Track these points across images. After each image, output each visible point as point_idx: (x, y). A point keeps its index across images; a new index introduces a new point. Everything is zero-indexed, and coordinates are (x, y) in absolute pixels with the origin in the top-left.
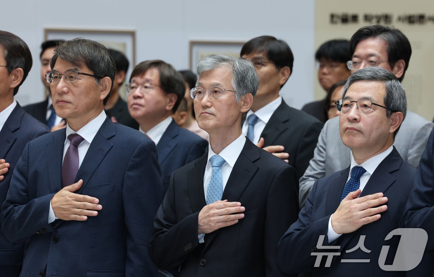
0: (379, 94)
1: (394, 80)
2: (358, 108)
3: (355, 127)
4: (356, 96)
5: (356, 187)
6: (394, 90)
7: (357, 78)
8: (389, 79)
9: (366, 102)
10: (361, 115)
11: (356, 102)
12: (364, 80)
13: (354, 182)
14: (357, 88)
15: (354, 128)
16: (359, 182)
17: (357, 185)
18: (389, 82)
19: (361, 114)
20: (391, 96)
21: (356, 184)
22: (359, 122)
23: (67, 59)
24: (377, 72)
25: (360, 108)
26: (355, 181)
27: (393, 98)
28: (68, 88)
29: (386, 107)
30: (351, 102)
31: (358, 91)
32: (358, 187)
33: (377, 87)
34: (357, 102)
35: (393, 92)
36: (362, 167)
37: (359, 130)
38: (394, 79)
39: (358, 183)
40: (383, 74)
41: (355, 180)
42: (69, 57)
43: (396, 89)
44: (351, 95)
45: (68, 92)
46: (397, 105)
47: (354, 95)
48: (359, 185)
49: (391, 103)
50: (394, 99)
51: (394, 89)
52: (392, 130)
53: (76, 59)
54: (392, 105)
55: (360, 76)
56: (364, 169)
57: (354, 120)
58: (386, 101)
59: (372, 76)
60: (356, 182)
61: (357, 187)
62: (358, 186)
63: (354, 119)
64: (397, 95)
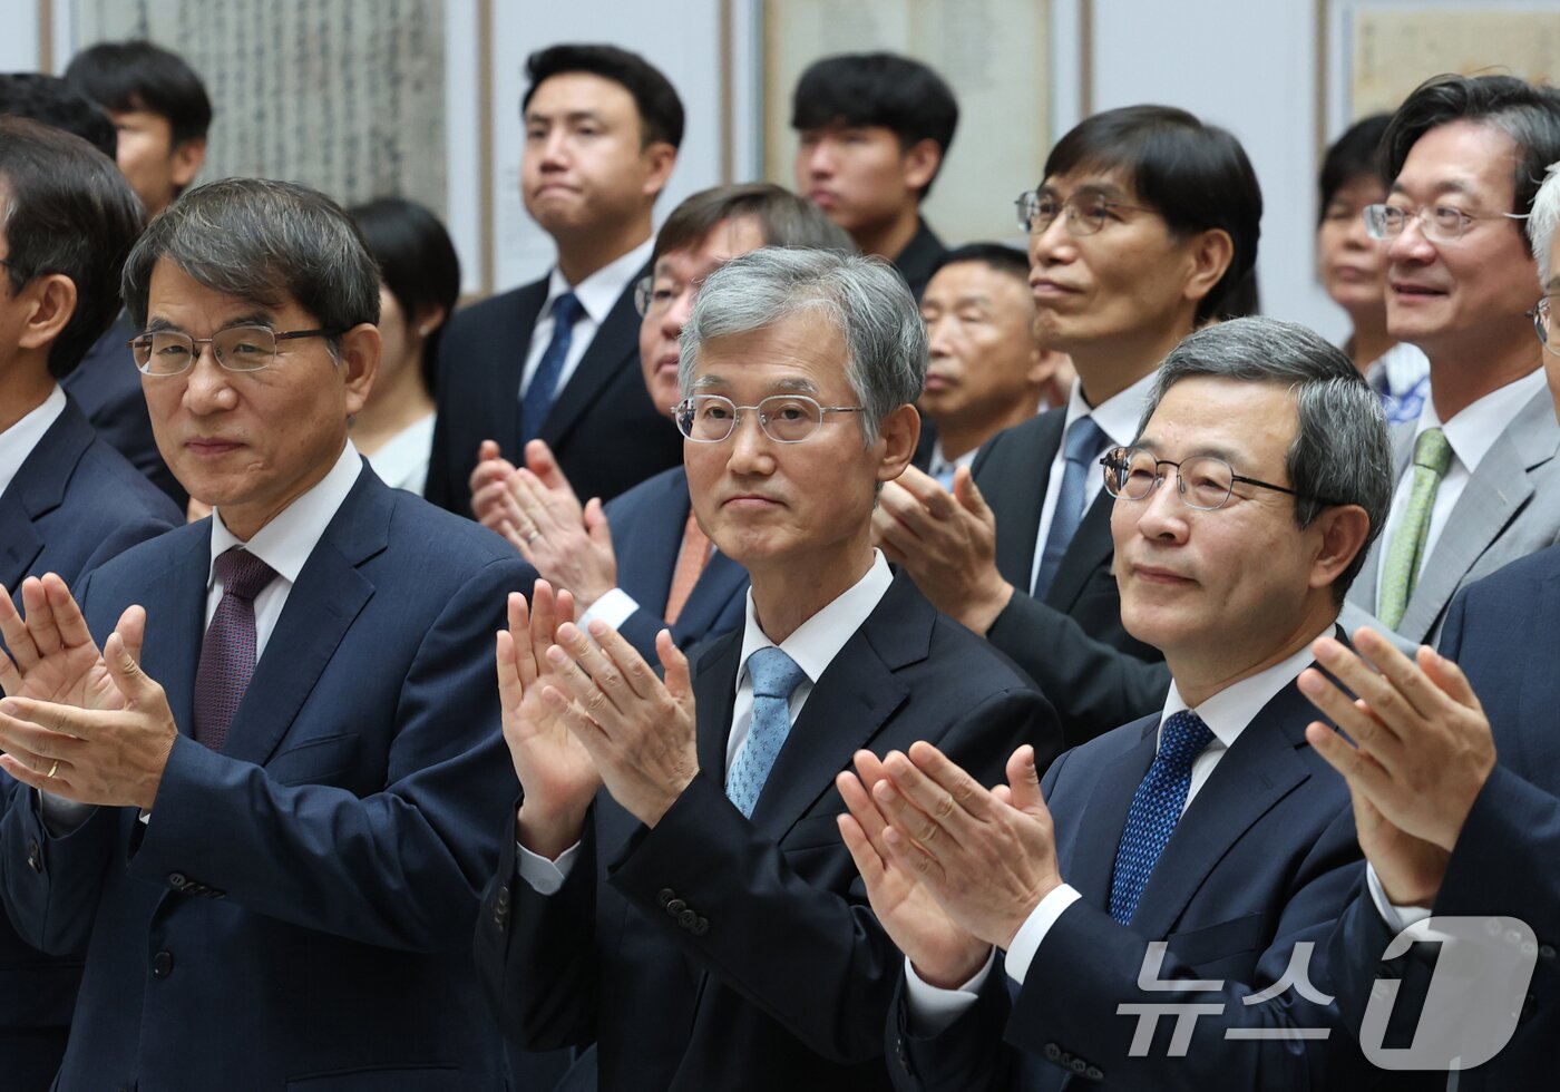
0: (1269, 436)
1: (1339, 382)
2: (1181, 490)
3: (1171, 567)
4: (1178, 438)
5: (1176, 796)
6: (1333, 420)
7: (1191, 366)
8: (1316, 378)
9: (1213, 469)
10: (1193, 518)
11: (1175, 464)
12: (1217, 376)
13: (1167, 778)
14: (1187, 409)
15: (1165, 569)
16: (1186, 779)
17: (1177, 790)
18: (1316, 390)
19: (1192, 515)
20: (1316, 447)
21: (1176, 784)
22: (1185, 542)
23: (227, 284)
24: (1272, 348)
25: (1191, 489)
26: (1170, 775)
27: (1323, 452)
28: (234, 389)
29: (1295, 489)
30: (1158, 463)
31: (1186, 418)
32: (1181, 799)
33: (1262, 406)
34: (1178, 466)
35: (1327, 431)
36: (1199, 719)
37: (1186, 576)
38: (1340, 375)
39: (1184, 783)
40: (1296, 353)
41: (1170, 770)
42: (229, 274)
43: (1344, 418)
44: (1160, 437)
45: (236, 405)
46: (1342, 481)
47: (1172, 436)
48: (1185, 790)
49: (1316, 476)
50: (1329, 458)
51: (1333, 416)
52: (1322, 577)
53: (259, 279)
54: (1318, 483)
55: (1203, 358)
56: (1205, 727)
57: (1165, 539)
58: (1293, 468)
59: (1248, 363)
60: (1177, 777)
61: (1178, 798)
62: (1181, 794)
63: (1162, 535)
64: (1344, 442)
